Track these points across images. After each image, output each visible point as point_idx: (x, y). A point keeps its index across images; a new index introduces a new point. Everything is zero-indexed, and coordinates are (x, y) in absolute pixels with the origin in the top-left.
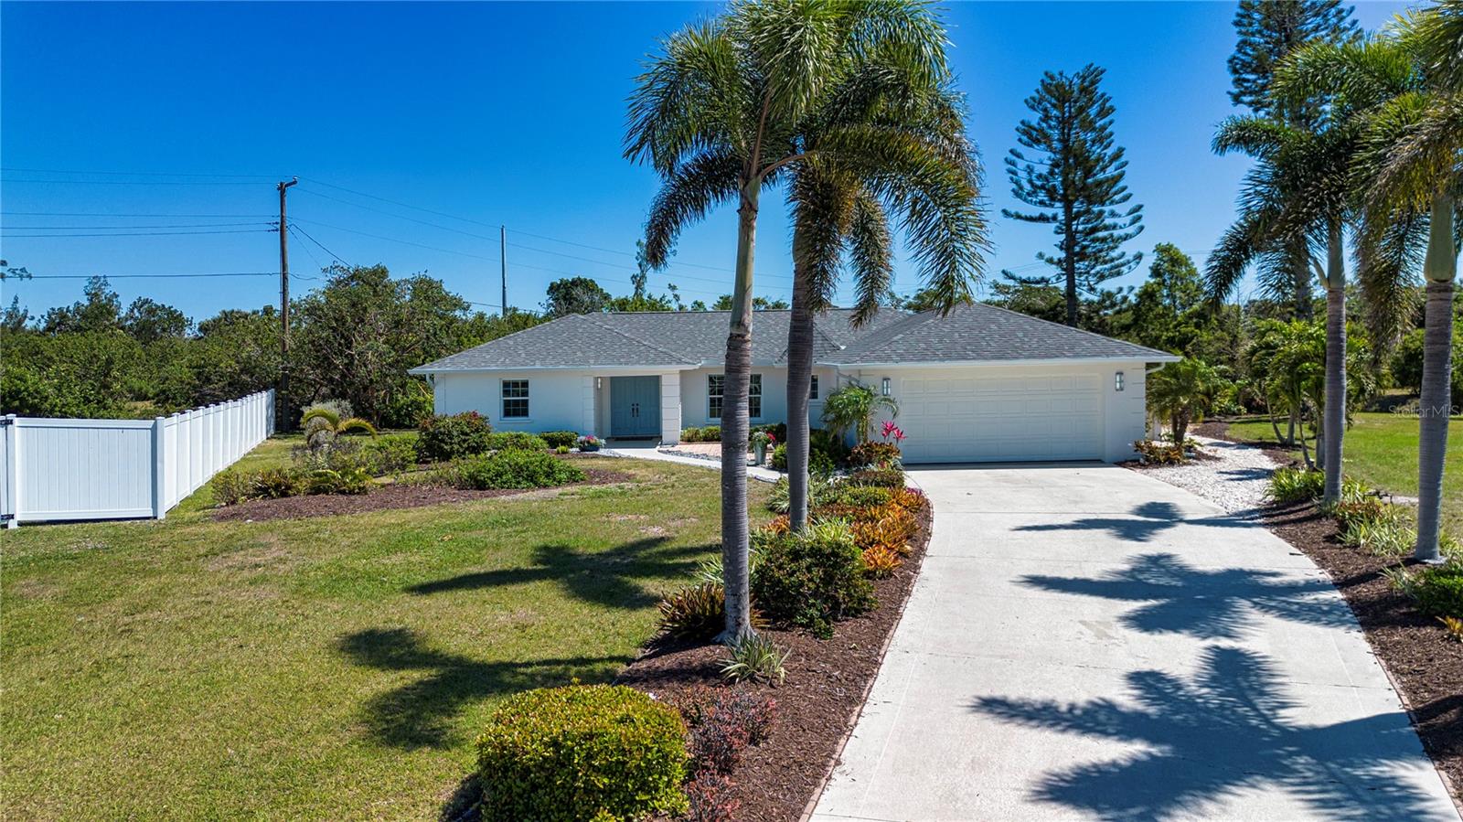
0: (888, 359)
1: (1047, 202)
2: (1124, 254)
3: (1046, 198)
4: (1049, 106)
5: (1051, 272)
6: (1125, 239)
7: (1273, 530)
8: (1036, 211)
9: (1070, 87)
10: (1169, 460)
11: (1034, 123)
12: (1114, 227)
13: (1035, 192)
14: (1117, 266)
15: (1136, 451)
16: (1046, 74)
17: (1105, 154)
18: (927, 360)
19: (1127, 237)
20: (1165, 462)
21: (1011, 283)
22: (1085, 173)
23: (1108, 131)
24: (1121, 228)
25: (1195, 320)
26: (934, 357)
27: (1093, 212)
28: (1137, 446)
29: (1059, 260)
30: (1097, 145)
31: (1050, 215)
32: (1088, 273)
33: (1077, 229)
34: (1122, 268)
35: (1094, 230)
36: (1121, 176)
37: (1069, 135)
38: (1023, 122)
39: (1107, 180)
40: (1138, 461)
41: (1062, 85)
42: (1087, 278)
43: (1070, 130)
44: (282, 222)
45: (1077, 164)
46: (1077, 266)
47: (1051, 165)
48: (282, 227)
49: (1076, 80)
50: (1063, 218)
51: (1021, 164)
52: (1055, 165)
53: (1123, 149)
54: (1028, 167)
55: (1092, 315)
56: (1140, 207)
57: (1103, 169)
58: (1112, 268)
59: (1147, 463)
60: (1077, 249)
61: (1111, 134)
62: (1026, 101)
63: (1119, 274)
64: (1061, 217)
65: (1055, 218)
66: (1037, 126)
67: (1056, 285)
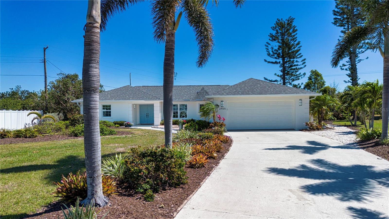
0: (223, 94)
1: (277, 58)
2: (300, 73)
4: (278, 29)
5: (279, 79)
6: (300, 69)
7: (365, 150)
8: (274, 60)
9: (284, 23)
10: (318, 129)
11: (274, 34)
12: (297, 65)
13: (274, 55)
14: (298, 77)
15: (306, 126)
16: (277, 19)
17: (295, 43)
18: (236, 95)
19: (301, 68)
20: (316, 129)
22: (289, 49)
24: (299, 65)
26: (238, 94)
27: (291, 61)
28: (307, 124)
29: (281, 75)
30: (292, 41)
31: (278, 62)
33: (286, 66)
34: (300, 78)
35: (291, 66)
36: (299, 50)
37: (284, 38)
38: (270, 34)
39: (295, 51)
40: (307, 129)
41: (282, 23)
42: (289, 80)
43: (284, 36)
44: (45, 60)
45: (286, 46)
46: (286, 77)
48: (44, 61)
49: (286, 21)
50: (282, 62)
51: (270, 47)
52: (280, 47)
53: (300, 42)
54: (272, 47)
56: (305, 59)
57: (294, 48)
58: (296, 77)
59: (310, 130)
60: (286, 72)
61: (296, 37)
62: (271, 27)
63: (298, 79)
64: (281, 62)
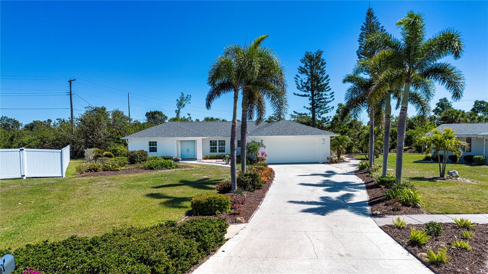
0: (262, 135)
2: (329, 107)
3: (306, 90)
4: (307, 62)
5: (308, 112)
7: (356, 175)
8: (303, 93)
9: (313, 56)
12: (326, 98)
13: (303, 88)
15: (327, 160)
16: (306, 52)
17: (323, 77)
18: (273, 135)
19: (330, 101)
20: (335, 162)
21: (296, 115)
22: (317, 82)
23: (324, 70)
24: (328, 99)
25: (348, 126)
27: (320, 94)
28: (328, 158)
29: (310, 108)
30: (321, 74)
31: (307, 95)
32: (318, 112)
33: (315, 99)
34: (328, 111)
35: (320, 99)
36: (328, 83)
37: (313, 71)
38: (300, 67)
39: (324, 84)
40: (328, 162)
41: (311, 56)
43: (313, 69)
44: (71, 92)
45: (315, 80)
46: (315, 110)
47: (308, 80)
48: (71, 94)
49: (315, 54)
50: (311, 95)
51: (299, 79)
53: (328, 75)
54: (301, 80)
55: (320, 124)
56: (333, 92)
57: (323, 81)
58: (325, 111)
60: (315, 105)
62: (301, 60)
65: (309, 95)
66: (304, 68)
67: (309, 115)
